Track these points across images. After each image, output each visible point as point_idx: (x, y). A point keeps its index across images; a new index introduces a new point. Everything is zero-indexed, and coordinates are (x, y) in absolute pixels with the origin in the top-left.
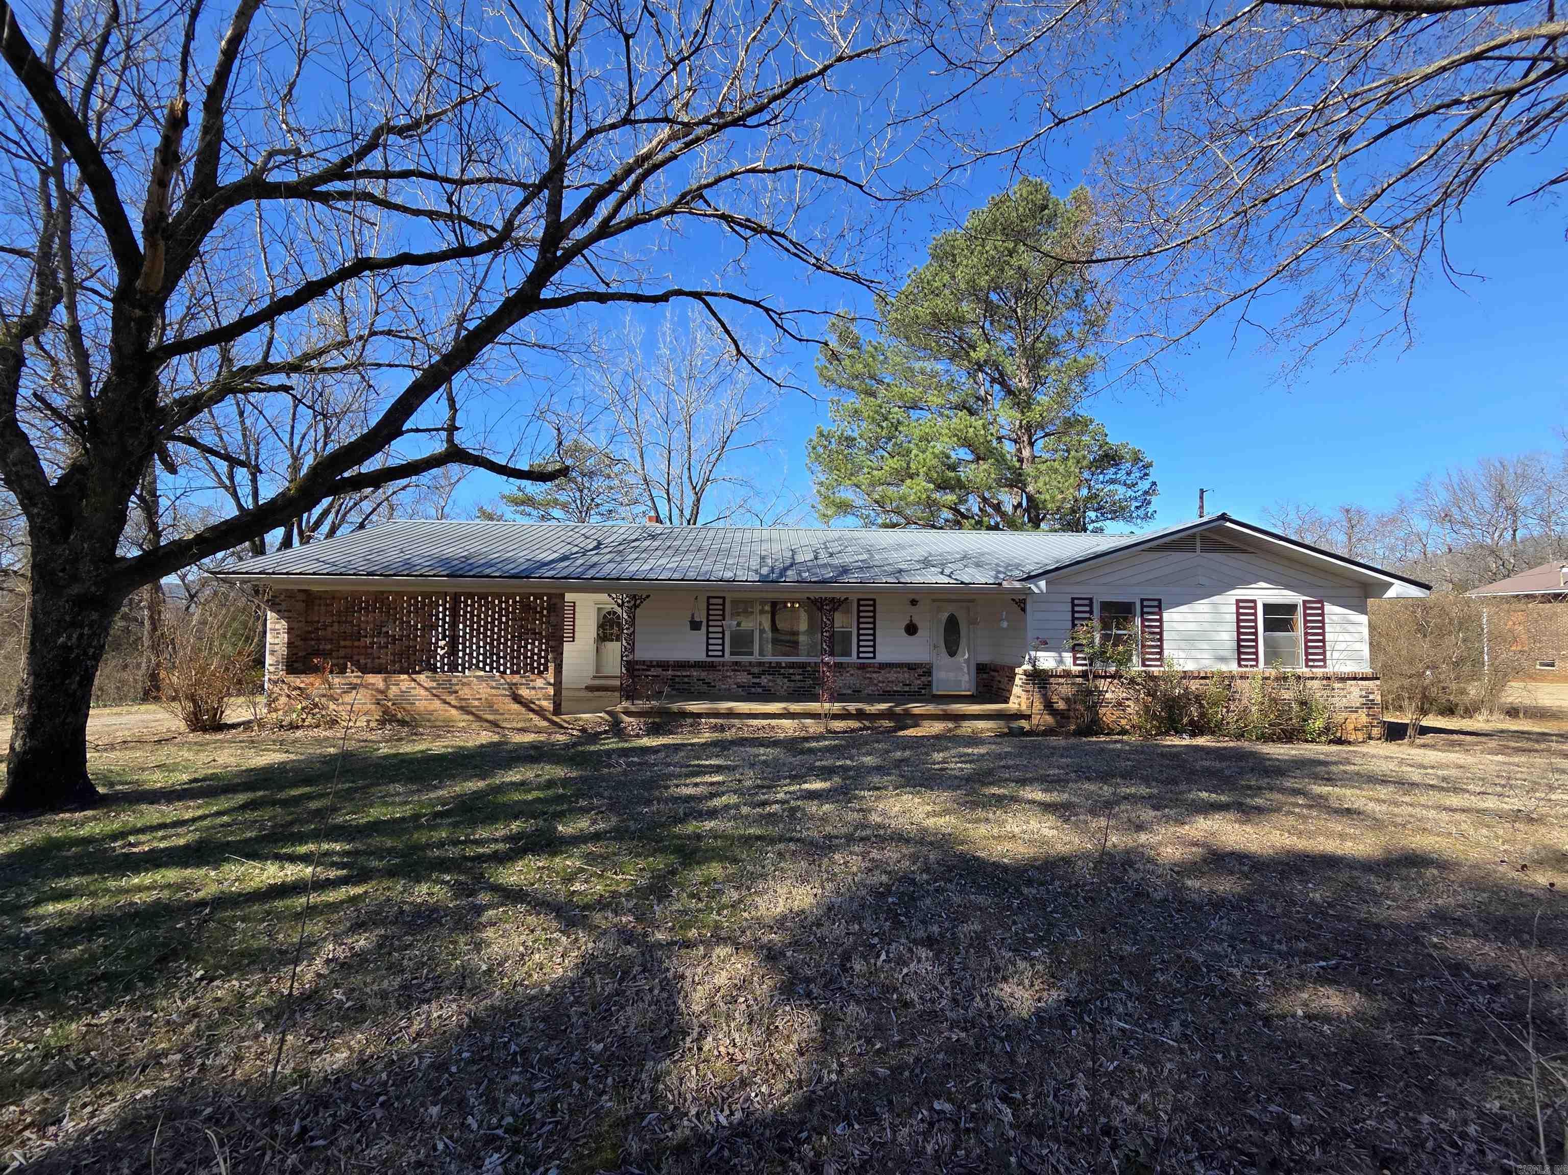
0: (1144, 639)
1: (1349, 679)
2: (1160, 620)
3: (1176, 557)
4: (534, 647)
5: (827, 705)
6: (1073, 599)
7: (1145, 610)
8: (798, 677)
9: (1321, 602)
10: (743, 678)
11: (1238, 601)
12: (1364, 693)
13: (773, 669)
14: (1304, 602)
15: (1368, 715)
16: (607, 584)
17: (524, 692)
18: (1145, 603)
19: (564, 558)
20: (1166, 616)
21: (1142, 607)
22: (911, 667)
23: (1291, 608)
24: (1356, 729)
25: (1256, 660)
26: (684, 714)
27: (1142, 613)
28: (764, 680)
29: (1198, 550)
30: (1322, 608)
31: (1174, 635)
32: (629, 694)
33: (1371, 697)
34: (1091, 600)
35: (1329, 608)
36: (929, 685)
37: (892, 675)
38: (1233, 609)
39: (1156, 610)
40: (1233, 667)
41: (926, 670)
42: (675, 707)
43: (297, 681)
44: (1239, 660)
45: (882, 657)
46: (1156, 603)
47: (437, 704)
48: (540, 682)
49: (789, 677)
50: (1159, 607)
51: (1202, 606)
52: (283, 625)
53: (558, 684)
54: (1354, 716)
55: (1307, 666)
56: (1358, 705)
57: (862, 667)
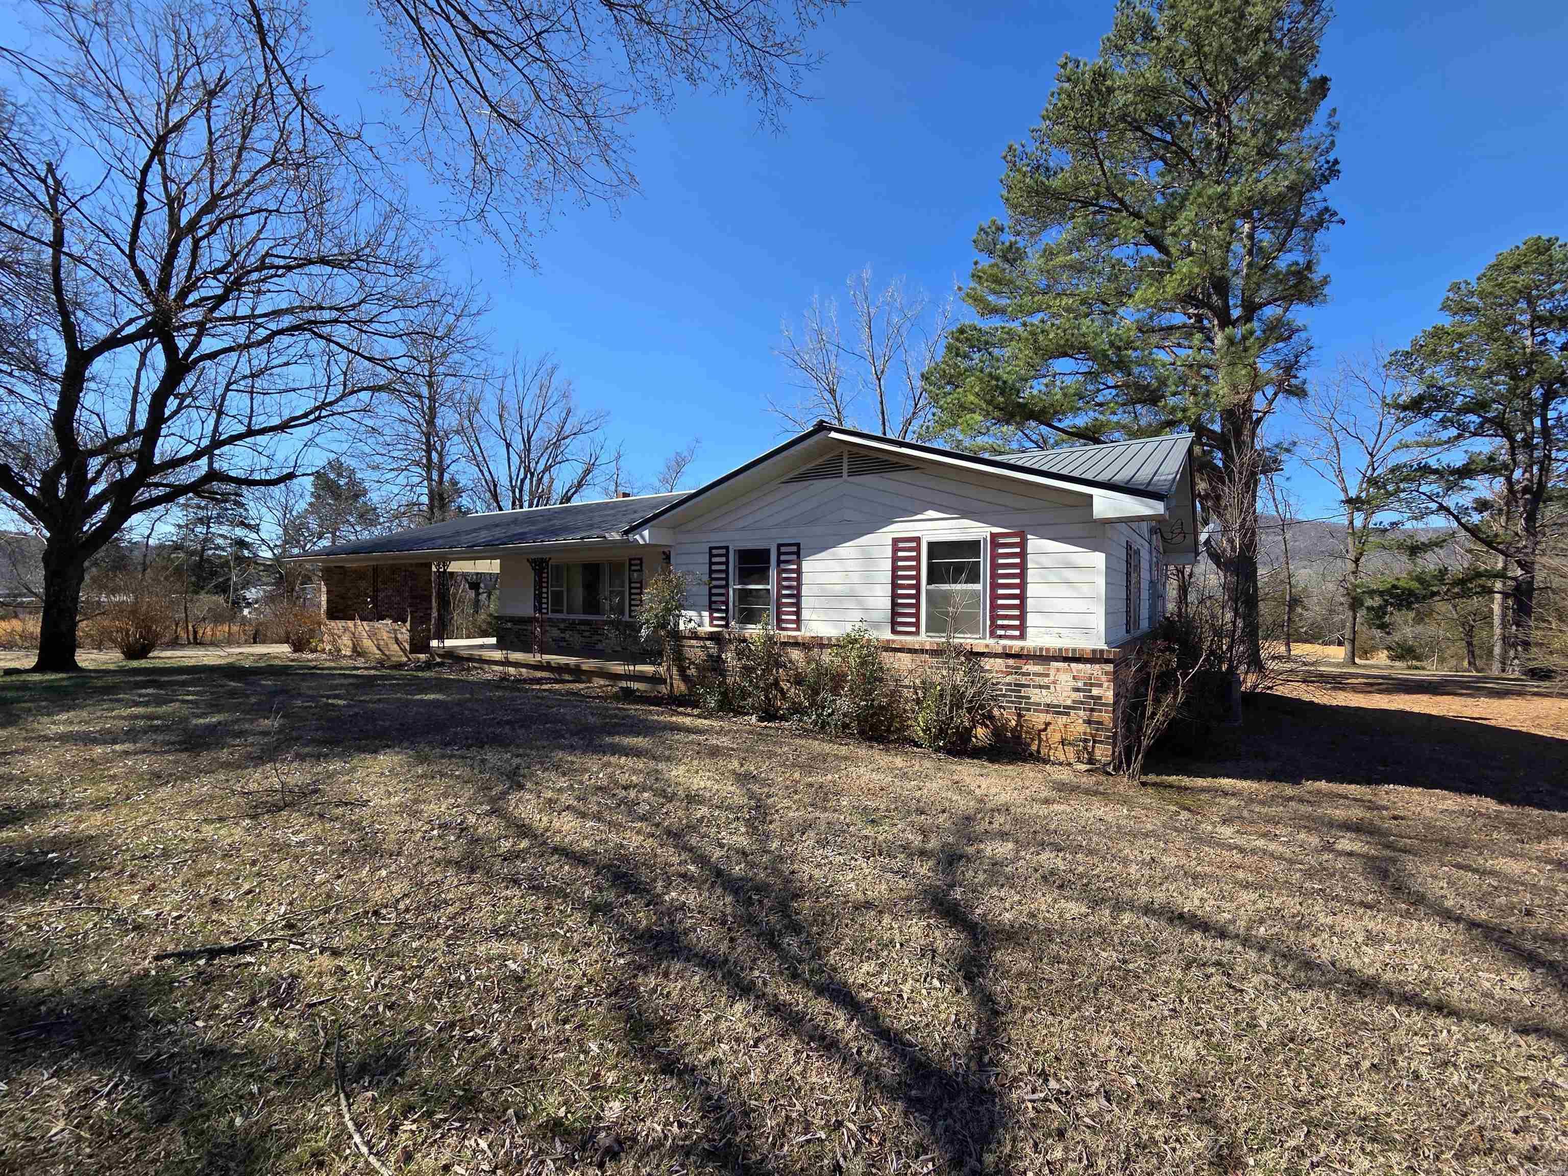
0: (780, 596)
1: (1055, 659)
2: (799, 571)
3: (819, 486)
5: (538, 657)
6: (711, 549)
7: (783, 558)
8: (587, 634)
9: (1023, 535)
10: (556, 632)
11: (895, 541)
12: (1080, 684)
13: (572, 626)
14: (993, 536)
15: (1089, 722)
17: (399, 636)
18: (783, 549)
20: (806, 565)
21: (779, 554)
23: (972, 547)
24: (1063, 742)
25: (917, 625)
27: (779, 562)
29: (845, 474)
30: (1023, 545)
31: (816, 590)
33: (1095, 692)
34: (727, 548)
35: (1034, 543)
38: (889, 550)
39: (794, 557)
40: (886, 635)
43: (330, 624)
44: (894, 623)
46: (794, 549)
48: (404, 629)
49: (581, 632)
50: (797, 552)
51: (847, 550)
54: (1064, 719)
55: (993, 634)
56: (1069, 702)
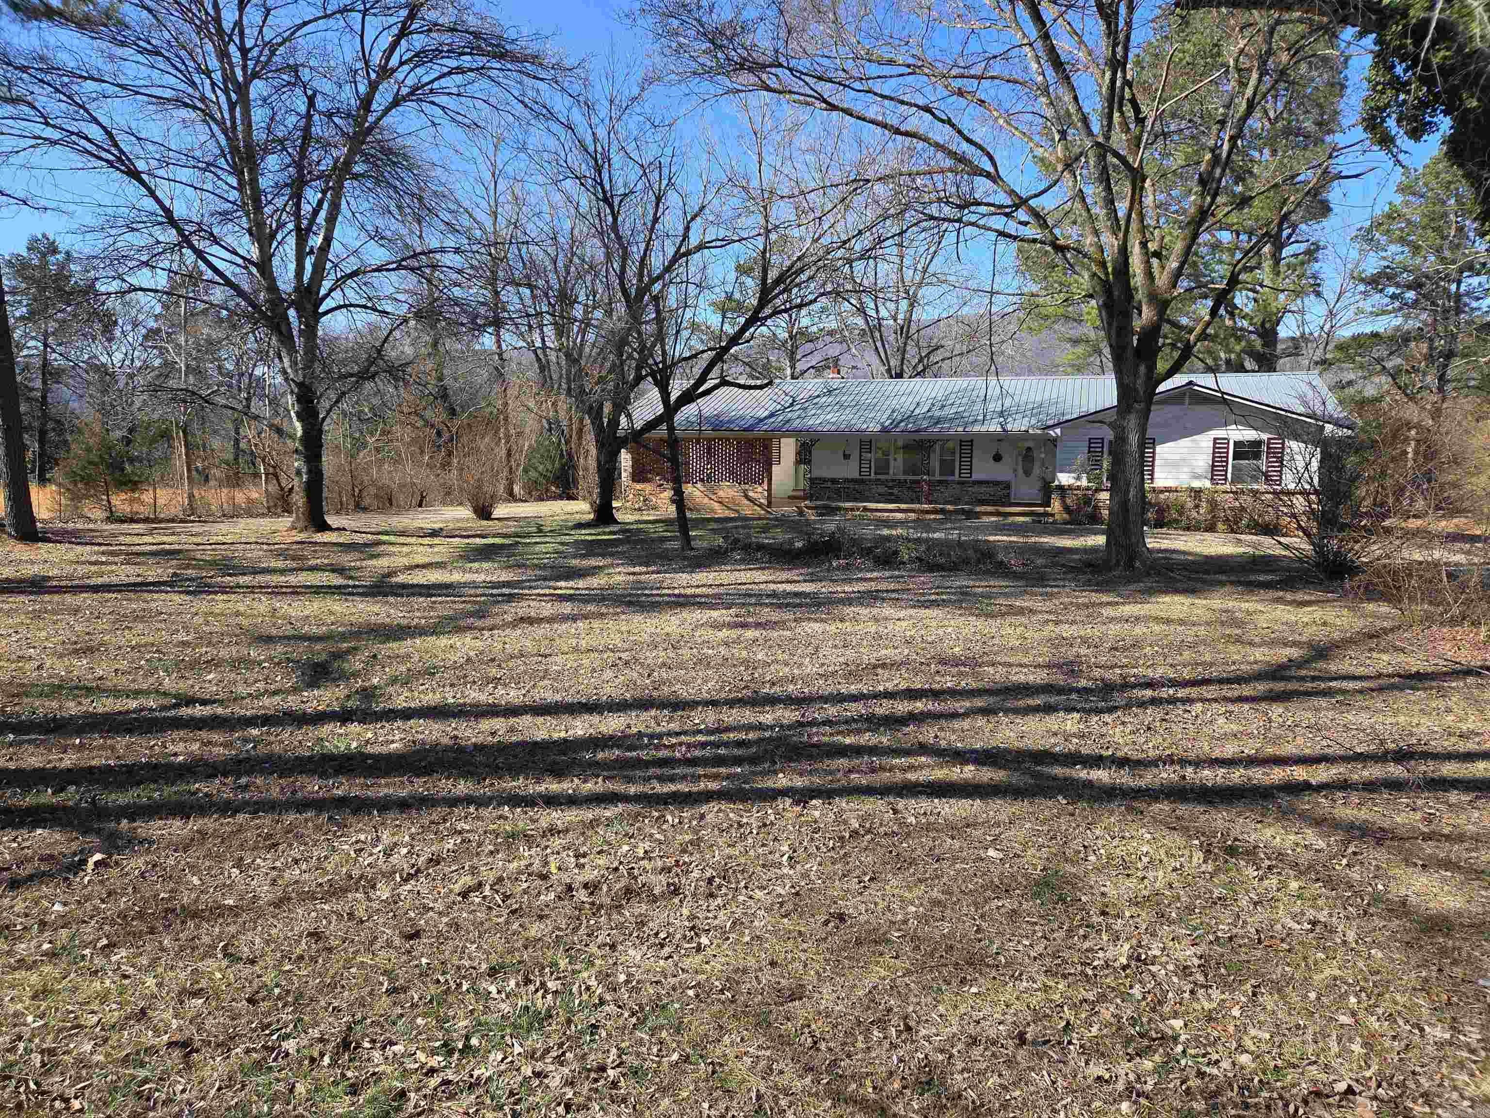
1: (1296, 493)
2: (1154, 452)
3: (1169, 408)
4: (756, 468)
5: (924, 506)
6: (1090, 439)
9: (1282, 439)
10: (882, 489)
11: (1215, 439)
12: (1307, 504)
13: (901, 483)
14: (1269, 439)
16: (795, 433)
17: (751, 494)
19: (772, 415)
22: (996, 483)
23: (1258, 443)
25: (1226, 480)
26: (839, 509)
28: (895, 491)
30: (1283, 443)
31: (1163, 463)
32: (810, 497)
34: (1103, 439)
35: (1288, 443)
36: (1008, 495)
37: (983, 489)
38: (1211, 444)
39: (1151, 445)
40: (1207, 484)
41: (1007, 486)
42: (834, 505)
43: (639, 486)
44: (1212, 479)
45: (975, 476)
46: (1151, 441)
47: (706, 500)
48: (760, 489)
49: (912, 489)
50: (1154, 443)
51: (1185, 443)
52: (629, 456)
53: (769, 490)
55: (1266, 484)
56: (1301, 512)
57: (963, 483)
